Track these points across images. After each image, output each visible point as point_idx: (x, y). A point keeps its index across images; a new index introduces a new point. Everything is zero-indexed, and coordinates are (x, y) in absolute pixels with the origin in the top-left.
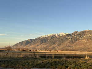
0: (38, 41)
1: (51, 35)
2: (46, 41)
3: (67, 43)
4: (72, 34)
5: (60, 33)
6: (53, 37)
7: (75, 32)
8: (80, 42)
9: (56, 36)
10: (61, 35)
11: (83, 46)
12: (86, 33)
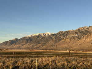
0: (23, 41)
1: (37, 34)
2: (31, 41)
3: (51, 42)
4: (57, 33)
5: (46, 33)
6: (38, 36)
7: (60, 32)
8: (63, 41)
9: (42, 35)
10: (47, 35)
11: (66, 45)
12: (70, 33)
